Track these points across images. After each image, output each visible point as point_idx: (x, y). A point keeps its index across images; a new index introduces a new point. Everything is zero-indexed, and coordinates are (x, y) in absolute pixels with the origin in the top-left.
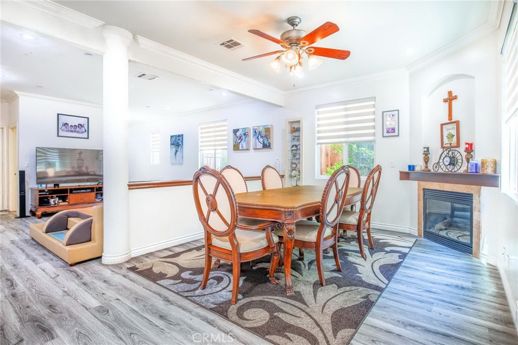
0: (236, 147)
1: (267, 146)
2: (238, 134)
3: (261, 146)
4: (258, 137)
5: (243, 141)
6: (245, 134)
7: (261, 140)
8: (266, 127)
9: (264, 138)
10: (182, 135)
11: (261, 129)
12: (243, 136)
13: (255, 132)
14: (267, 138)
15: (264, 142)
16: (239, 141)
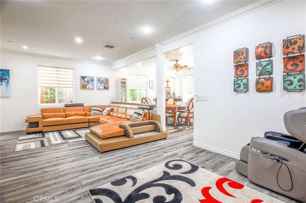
0: (84, 87)
1: (106, 88)
2: (86, 79)
3: (103, 88)
4: (101, 83)
5: (90, 84)
6: (91, 80)
7: (103, 85)
8: (106, 79)
9: (105, 84)
10: (9, 70)
11: (103, 79)
12: (90, 81)
13: (99, 80)
14: (107, 84)
15: (104, 86)
16: (87, 84)
